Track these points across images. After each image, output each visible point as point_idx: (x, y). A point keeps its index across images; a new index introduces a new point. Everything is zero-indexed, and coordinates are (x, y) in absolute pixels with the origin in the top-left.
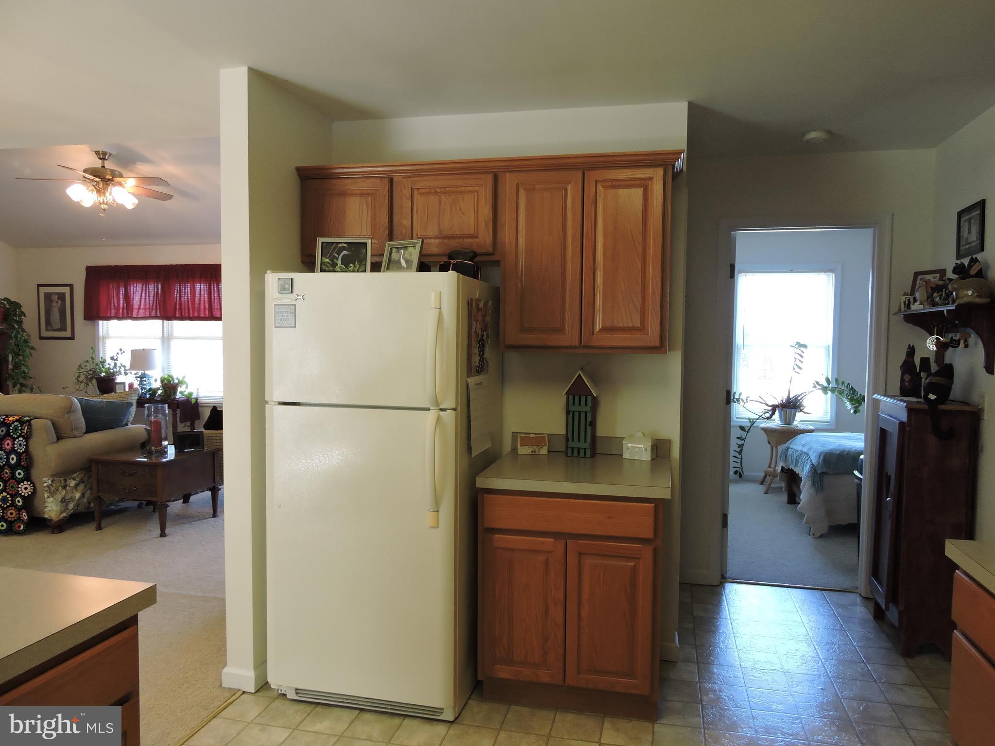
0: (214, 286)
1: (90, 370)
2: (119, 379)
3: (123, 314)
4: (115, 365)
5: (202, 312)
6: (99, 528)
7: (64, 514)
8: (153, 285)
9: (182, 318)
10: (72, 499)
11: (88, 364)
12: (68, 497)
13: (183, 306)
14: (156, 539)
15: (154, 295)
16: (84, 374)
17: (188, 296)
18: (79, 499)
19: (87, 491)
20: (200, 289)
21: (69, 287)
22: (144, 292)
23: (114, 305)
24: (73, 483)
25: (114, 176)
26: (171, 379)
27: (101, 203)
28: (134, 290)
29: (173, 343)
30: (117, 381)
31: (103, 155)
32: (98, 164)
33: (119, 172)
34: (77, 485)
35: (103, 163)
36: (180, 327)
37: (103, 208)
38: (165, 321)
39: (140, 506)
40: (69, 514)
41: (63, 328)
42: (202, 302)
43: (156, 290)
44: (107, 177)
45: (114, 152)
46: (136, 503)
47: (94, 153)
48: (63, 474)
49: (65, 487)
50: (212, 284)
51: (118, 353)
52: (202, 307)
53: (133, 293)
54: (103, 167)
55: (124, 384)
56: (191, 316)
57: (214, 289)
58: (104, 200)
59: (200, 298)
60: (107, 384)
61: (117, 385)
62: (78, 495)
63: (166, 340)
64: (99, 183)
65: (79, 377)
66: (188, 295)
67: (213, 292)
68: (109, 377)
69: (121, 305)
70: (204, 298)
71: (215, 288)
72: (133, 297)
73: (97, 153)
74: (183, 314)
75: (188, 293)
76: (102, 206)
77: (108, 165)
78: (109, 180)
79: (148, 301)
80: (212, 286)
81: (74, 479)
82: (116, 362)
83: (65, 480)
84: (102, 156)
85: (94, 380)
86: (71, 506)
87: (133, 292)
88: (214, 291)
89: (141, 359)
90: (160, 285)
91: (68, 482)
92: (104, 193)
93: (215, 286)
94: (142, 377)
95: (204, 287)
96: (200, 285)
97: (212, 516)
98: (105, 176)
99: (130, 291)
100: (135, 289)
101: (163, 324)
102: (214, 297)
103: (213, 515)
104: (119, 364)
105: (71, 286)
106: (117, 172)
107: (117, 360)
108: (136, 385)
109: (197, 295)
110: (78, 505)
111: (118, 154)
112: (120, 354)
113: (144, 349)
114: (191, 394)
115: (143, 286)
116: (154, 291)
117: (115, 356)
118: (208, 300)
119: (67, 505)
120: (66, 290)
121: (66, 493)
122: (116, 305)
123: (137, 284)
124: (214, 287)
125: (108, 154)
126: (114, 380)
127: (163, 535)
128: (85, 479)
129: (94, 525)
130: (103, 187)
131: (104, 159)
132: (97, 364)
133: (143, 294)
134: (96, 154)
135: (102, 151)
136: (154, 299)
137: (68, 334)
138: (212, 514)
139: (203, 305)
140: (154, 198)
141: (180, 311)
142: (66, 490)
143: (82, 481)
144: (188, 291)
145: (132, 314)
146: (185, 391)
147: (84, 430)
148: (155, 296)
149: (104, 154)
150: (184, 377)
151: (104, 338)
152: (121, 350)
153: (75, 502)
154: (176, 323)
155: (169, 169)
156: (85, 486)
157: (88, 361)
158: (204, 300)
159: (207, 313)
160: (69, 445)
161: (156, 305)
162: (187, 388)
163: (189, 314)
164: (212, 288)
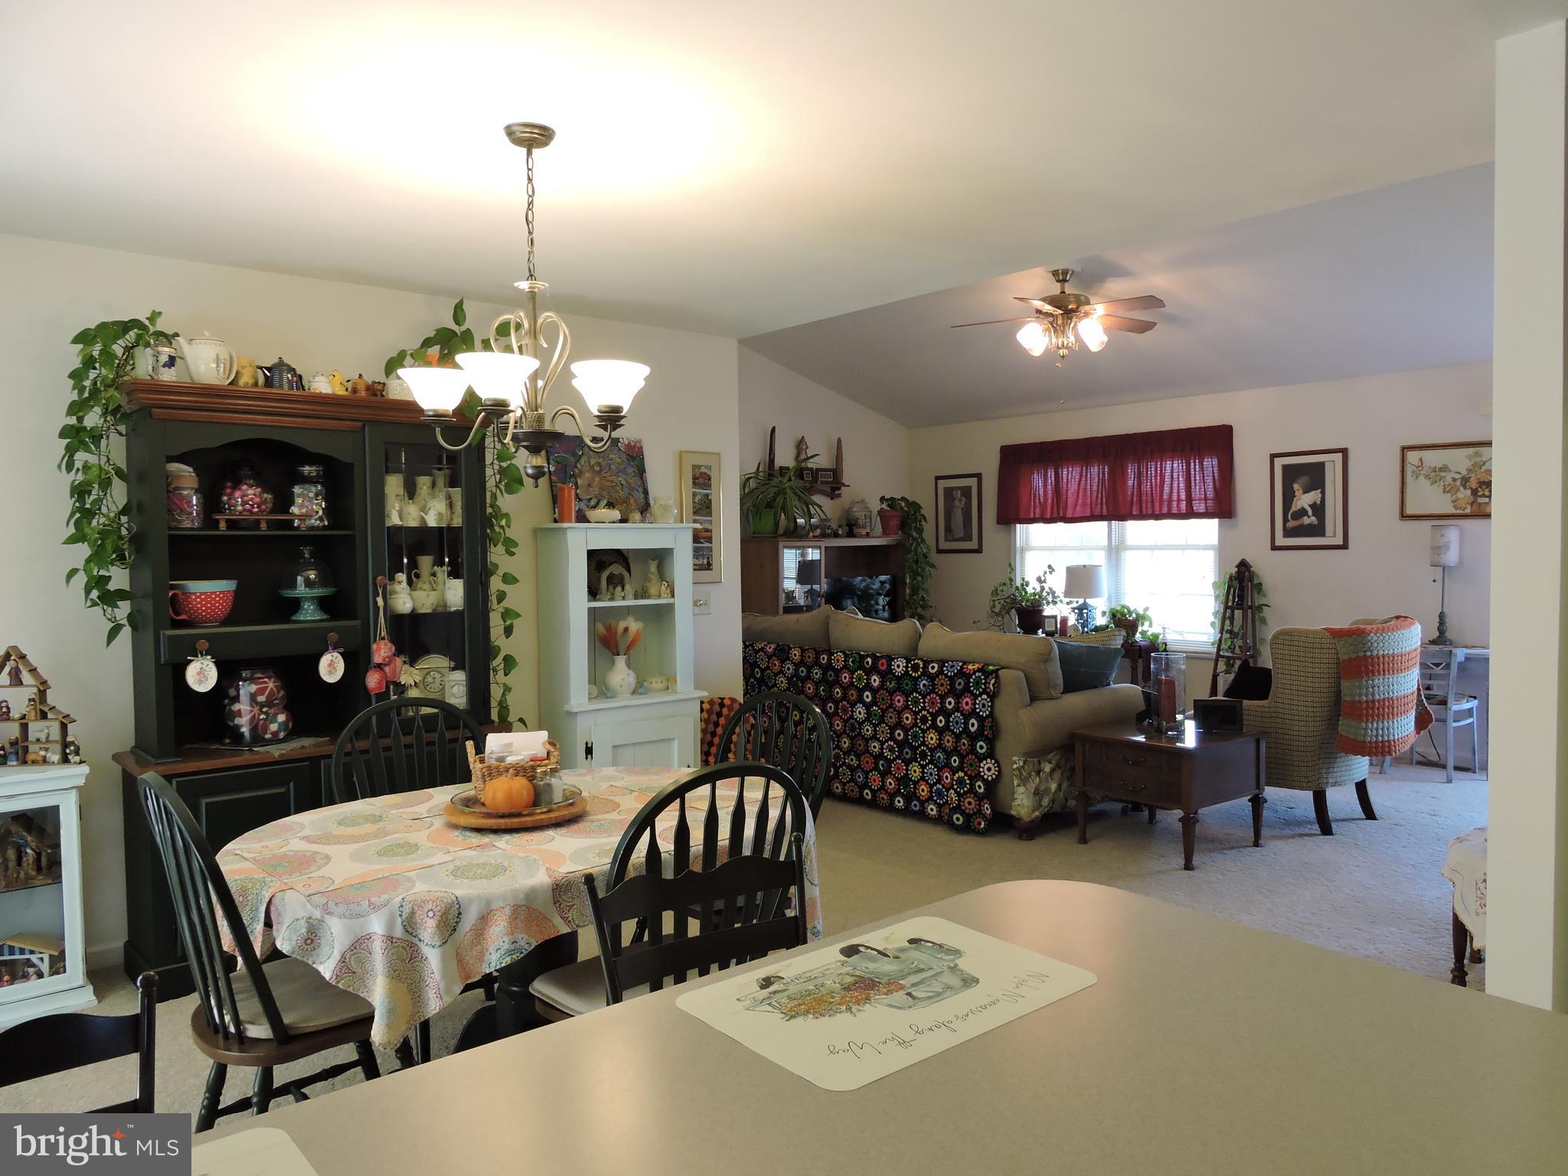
0: (1195, 462)
1: (1008, 598)
2: (1048, 611)
3: (1052, 514)
4: (1043, 589)
5: (1175, 504)
6: (1083, 840)
7: (1037, 813)
8: (1096, 467)
9: (1142, 516)
10: (1047, 790)
11: (1005, 588)
12: (1042, 788)
13: (1144, 498)
14: (1179, 872)
15: (1099, 482)
16: (999, 603)
17: (1151, 482)
18: (1055, 792)
19: (1064, 780)
20: (1172, 469)
21: (976, 479)
22: (1084, 479)
23: (1040, 502)
24: (1047, 768)
25: (1079, 304)
26: (1126, 610)
27: (1058, 348)
28: (1068, 477)
29: (1128, 557)
30: (1045, 613)
31: (1063, 275)
32: (1055, 289)
33: (1085, 296)
34: (1053, 771)
35: (1063, 287)
36: (1136, 530)
37: (1062, 354)
38: (1113, 522)
39: (1124, 811)
40: (1043, 813)
41: (968, 537)
42: (1175, 490)
43: (1101, 475)
44: (1070, 307)
45: (1078, 268)
46: (1119, 806)
47: (1051, 274)
48: (1036, 754)
49: (1038, 772)
50: (1192, 461)
51: (1045, 573)
52: (1175, 497)
53: (1067, 482)
54: (1063, 292)
55: (1055, 617)
56: (1157, 512)
57: (1195, 468)
58: (1063, 343)
59: (1172, 484)
60: (1030, 616)
61: (1046, 620)
62: (1054, 787)
63: (1115, 550)
64: (1057, 317)
65: (994, 607)
66: (1151, 480)
67: (1193, 473)
68: (1033, 607)
69: (1050, 501)
70: (1179, 484)
71: (1197, 467)
72: (1067, 487)
73: (1055, 273)
74: (1144, 510)
75: (1151, 477)
76: (1061, 352)
77: (1069, 289)
78: (1072, 311)
79: (1089, 492)
80: (1192, 464)
81: (1050, 762)
82: (1044, 584)
83: (1039, 762)
84: (1061, 276)
85: (1013, 610)
86: (1046, 801)
87: (1068, 479)
88: (1195, 471)
89: (1080, 580)
90: (1106, 467)
91: (1042, 765)
92: (1063, 332)
93: (1197, 463)
94: (1081, 610)
95: (1178, 466)
96: (1173, 464)
97: (1252, 844)
98: (1067, 306)
99: (1062, 479)
100: (1070, 475)
101: (1110, 527)
102: (1195, 480)
103: (1254, 842)
104: (1047, 589)
105: (978, 476)
106: (1083, 298)
107: (1045, 582)
108: (1072, 620)
109: (1166, 480)
110: (1053, 801)
111: (1082, 269)
112: (1048, 573)
113: (1084, 566)
114: (1156, 636)
115: (1082, 469)
116: (1099, 477)
117: (1042, 576)
118: (1186, 486)
119: (1040, 800)
120: (972, 482)
121: (1040, 781)
122: (1042, 500)
123: (1073, 468)
124: (1195, 465)
125: (1070, 273)
126: (1041, 611)
127: (1188, 866)
128: (1062, 763)
129: (1075, 833)
130: (1063, 323)
131: (1065, 281)
132: (1017, 588)
133: (1083, 482)
134: (1053, 275)
135: (1062, 270)
136: (1098, 488)
137: (974, 545)
138: (1253, 840)
139: (1176, 494)
140: (1130, 331)
141: (1138, 505)
142: (1039, 777)
143: (1058, 766)
144: (1151, 473)
145: (1065, 512)
146: (1148, 631)
147: (1062, 690)
148: (1100, 484)
149: (1065, 272)
150: (1146, 609)
151: (1023, 550)
152: (1050, 567)
153: (1051, 796)
154: (1131, 525)
155: (1157, 282)
156: (1062, 774)
157: (1004, 584)
158: (1179, 486)
159: (1183, 505)
160: (1046, 710)
161: (1102, 499)
162: (1150, 625)
163: (1153, 511)
164: (1192, 467)
